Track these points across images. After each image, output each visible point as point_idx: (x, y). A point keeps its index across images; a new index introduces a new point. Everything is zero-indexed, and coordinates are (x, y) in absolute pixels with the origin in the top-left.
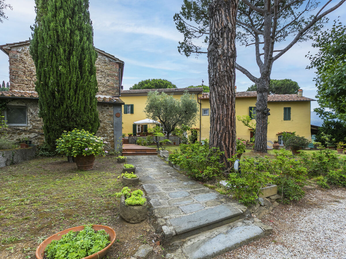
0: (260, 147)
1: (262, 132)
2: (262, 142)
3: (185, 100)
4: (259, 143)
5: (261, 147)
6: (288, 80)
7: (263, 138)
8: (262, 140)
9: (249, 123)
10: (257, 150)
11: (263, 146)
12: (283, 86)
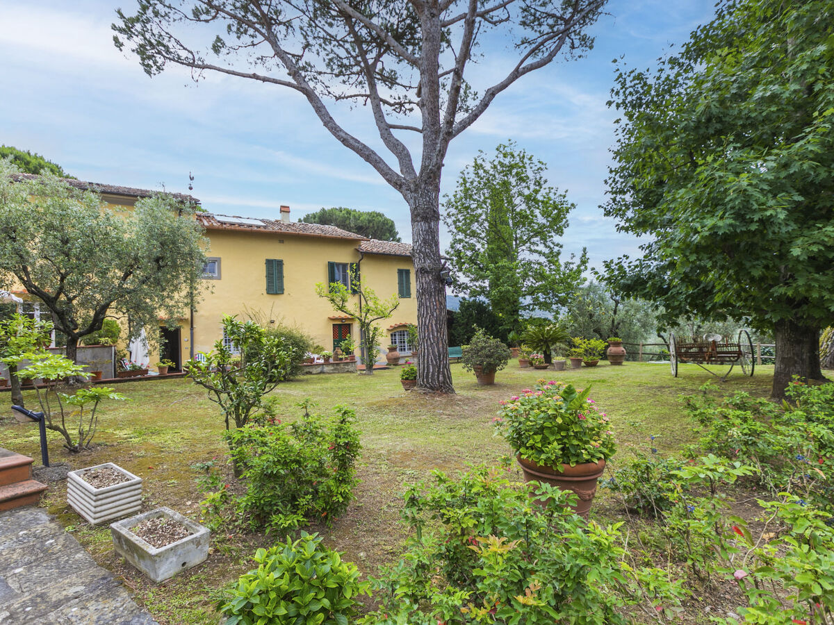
0: (438, 377)
1: (437, 331)
2: (440, 361)
3: (155, 218)
4: (432, 364)
5: (441, 378)
6: (379, 215)
7: (441, 349)
8: (439, 357)
9: (346, 304)
10: (432, 388)
11: (444, 374)
12: (371, 225)
